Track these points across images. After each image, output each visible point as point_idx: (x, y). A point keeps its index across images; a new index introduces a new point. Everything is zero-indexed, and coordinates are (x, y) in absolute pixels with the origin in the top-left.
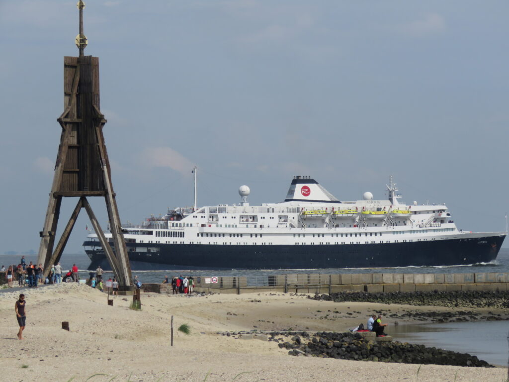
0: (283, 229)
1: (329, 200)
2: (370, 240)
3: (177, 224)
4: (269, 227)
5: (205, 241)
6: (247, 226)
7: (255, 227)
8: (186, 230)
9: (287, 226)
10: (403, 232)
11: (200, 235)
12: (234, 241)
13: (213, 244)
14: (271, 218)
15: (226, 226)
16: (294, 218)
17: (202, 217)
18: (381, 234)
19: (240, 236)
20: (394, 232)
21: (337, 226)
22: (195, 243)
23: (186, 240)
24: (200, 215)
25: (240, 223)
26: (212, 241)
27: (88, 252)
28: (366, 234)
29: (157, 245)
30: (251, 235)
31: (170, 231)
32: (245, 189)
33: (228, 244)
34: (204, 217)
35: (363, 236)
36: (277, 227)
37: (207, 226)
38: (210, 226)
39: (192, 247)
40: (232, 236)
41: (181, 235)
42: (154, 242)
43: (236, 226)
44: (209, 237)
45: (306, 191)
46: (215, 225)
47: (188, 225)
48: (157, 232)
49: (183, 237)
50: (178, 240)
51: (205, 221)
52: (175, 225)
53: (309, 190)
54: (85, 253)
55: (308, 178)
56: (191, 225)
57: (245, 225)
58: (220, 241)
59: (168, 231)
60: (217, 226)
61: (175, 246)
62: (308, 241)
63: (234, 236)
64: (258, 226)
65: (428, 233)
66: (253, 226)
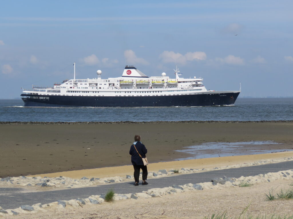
0: (110, 89)
1: (141, 76)
2: (155, 94)
3: (58, 87)
4: (103, 88)
5: (70, 94)
6: (93, 88)
7: (97, 88)
8: (61, 90)
9: (113, 88)
10: (173, 91)
11: (68, 92)
12: (85, 95)
13: (74, 96)
14: (105, 84)
15: (82, 88)
16: (117, 84)
17: (70, 84)
18: (161, 92)
19: (87, 93)
20: (168, 91)
21: (141, 88)
22: (66, 95)
23: (61, 94)
24: (69, 83)
25: (89, 87)
26: (74, 94)
27: (23, 99)
28: (153, 92)
29: (48, 96)
30: (93, 92)
31: (55, 90)
32: (99, 71)
33: (82, 96)
34: (71, 84)
35: (152, 93)
36: (108, 88)
37: (73, 88)
38: (74, 88)
39: (64, 97)
40: (84, 93)
41: (59, 92)
42: (46, 95)
43: (87, 88)
44: (72, 93)
45: (129, 72)
46: (76, 87)
47: (63, 87)
48: (47, 90)
49: (60, 92)
50: (58, 94)
51: (72, 86)
52: (57, 87)
53: (131, 72)
54: (21, 99)
55: (132, 67)
56: (65, 87)
57: (92, 88)
58: (77, 94)
59: (54, 90)
60: (78, 88)
61: (56, 96)
62: (123, 95)
63: (85, 92)
64: (98, 88)
65: (187, 91)
66: (96, 88)
